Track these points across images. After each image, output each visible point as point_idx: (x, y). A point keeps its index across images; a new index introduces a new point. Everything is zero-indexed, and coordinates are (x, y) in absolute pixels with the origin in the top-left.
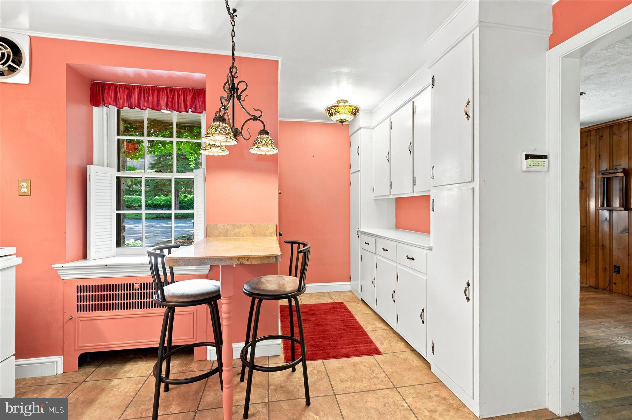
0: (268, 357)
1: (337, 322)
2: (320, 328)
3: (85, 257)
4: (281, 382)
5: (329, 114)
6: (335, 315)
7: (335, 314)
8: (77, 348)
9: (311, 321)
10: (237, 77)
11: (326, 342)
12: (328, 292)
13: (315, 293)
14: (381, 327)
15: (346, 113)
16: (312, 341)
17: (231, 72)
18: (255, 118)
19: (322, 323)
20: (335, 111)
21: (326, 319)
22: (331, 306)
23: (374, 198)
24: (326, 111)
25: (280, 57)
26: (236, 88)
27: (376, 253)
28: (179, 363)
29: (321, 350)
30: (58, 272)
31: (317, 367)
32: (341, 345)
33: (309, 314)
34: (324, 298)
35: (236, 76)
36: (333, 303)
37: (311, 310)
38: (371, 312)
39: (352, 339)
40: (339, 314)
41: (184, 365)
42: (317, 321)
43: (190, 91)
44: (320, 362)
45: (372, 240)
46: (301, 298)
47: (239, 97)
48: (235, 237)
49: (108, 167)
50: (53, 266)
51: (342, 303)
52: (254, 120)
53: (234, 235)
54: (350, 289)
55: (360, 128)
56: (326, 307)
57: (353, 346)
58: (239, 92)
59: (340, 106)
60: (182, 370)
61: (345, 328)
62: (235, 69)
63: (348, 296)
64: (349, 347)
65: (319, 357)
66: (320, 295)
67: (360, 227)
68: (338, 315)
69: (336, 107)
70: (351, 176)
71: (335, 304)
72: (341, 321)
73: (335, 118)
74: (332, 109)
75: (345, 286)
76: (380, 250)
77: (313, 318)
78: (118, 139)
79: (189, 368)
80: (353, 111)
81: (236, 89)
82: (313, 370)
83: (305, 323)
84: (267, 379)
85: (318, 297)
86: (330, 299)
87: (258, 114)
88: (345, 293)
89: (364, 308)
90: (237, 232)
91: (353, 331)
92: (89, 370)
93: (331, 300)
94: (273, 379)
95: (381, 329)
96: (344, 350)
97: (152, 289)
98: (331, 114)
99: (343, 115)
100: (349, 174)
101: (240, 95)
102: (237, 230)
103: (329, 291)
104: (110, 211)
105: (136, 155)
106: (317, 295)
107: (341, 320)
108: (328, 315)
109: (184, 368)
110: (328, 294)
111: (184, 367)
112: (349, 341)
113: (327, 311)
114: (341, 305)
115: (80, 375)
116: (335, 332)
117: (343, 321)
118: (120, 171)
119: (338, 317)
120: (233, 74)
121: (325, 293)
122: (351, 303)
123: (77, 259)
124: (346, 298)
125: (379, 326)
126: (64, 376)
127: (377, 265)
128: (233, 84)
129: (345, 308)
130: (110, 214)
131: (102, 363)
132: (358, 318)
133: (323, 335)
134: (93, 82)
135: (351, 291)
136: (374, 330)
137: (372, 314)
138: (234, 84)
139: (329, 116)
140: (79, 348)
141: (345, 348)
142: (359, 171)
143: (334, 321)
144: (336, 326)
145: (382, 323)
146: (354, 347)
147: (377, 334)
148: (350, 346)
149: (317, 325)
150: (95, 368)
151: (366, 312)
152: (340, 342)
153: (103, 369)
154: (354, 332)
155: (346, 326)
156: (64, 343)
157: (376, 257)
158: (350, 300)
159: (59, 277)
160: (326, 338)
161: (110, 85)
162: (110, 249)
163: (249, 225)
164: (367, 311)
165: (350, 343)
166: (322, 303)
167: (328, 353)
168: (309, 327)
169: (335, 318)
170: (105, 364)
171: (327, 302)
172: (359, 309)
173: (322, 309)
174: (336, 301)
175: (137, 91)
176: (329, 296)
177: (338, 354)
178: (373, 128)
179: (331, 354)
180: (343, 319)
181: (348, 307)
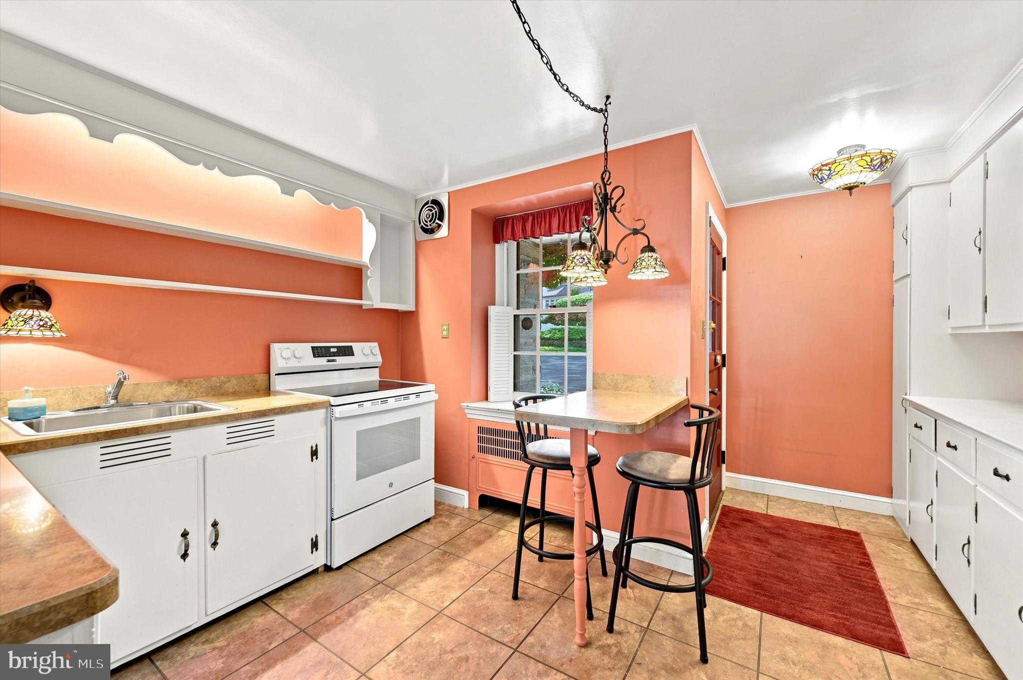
0: (673, 571)
1: (825, 564)
2: (783, 562)
3: (487, 399)
4: (676, 612)
5: (819, 181)
6: (827, 550)
7: (827, 548)
8: (478, 488)
9: (769, 544)
10: (611, 183)
11: (783, 587)
12: (833, 507)
13: (803, 501)
14: (938, 609)
15: (854, 170)
16: (756, 576)
17: (603, 179)
18: (636, 232)
19: (791, 555)
20: (828, 172)
21: (803, 551)
22: (826, 533)
23: (949, 331)
24: (812, 176)
25: (694, 124)
26: (609, 197)
27: (936, 449)
28: (563, 536)
29: (764, 595)
30: (466, 410)
31: (747, 618)
32: (813, 604)
33: (770, 533)
34: (819, 515)
35: (608, 183)
36: (835, 528)
37: (779, 527)
38: (924, 570)
39: (844, 604)
40: (836, 551)
41: (567, 540)
42: (781, 549)
43: (583, 205)
44: (756, 612)
45: (927, 423)
46: (769, 503)
47: (613, 210)
48: (627, 392)
49: (508, 306)
50: (462, 404)
51: (857, 534)
52: (634, 235)
53: (627, 389)
54: (889, 513)
55: (910, 188)
56: (813, 531)
57: (839, 615)
58: (613, 202)
59: (839, 161)
60: (563, 545)
61: (838, 578)
62: (608, 173)
63: (878, 525)
64: (831, 613)
65: (757, 605)
66: (812, 508)
67: (908, 391)
68: (834, 552)
69: (830, 166)
70: (896, 286)
71: (838, 532)
72: (834, 563)
73: (832, 185)
74: (821, 170)
75: (879, 504)
76: (942, 444)
77: (775, 542)
78: (517, 274)
79: (571, 546)
80: (875, 163)
81: (609, 199)
82: (736, 618)
83: (757, 545)
84: (658, 599)
85: (807, 509)
86: (830, 519)
87: (639, 226)
88: (874, 518)
89: (911, 558)
90: (629, 385)
91: (855, 590)
92: (487, 512)
93: (834, 523)
94: (667, 603)
95: (936, 611)
96: (815, 614)
97: (518, 440)
98: (821, 179)
99: (849, 176)
100: (892, 282)
101: (615, 206)
102: (630, 383)
103: (834, 505)
104: (507, 352)
105: (553, 284)
106: (805, 506)
107: (836, 563)
108: (811, 547)
109: (565, 544)
110: (832, 511)
111: (566, 542)
112: (833, 603)
113: (813, 539)
114: (853, 539)
115: (478, 514)
116: (810, 577)
117: (839, 566)
118: (519, 309)
119: (832, 556)
120: (605, 181)
121: (825, 507)
122: (881, 539)
123: (480, 400)
124: (872, 528)
125: (931, 603)
126: (468, 511)
127: (937, 475)
128: (606, 194)
129: (860, 545)
130: (507, 355)
131: (499, 509)
132: (882, 572)
133: (784, 574)
134: (496, 219)
135: (893, 517)
136: (912, 608)
137: (926, 576)
138: (608, 193)
139: (818, 183)
140: (479, 488)
141: (818, 612)
142: (909, 275)
143: (818, 560)
144: (818, 569)
145: (944, 603)
146: (843, 618)
147: (917, 616)
148: (833, 613)
149: (779, 555)
150: (491, 513)
151: (911, 568)
152: (811, 598)
153: (498, 516)
154: (855, 593)
155: (844, 577)
156: (469, 479)
157: (935, 457)
158: (881, 533)
159: (465, 414)
160: (786, 582)
161: (508, 219)
162: (507, 392)
163: (646, 376)
164: (917, 566)
165: (835, 607)
166: (808, 522)
167: (778, 605)
168: (762, 554)
169: (826, 555)
170: (500, 512)
171: (822, 523)
172: (894, 556)
173: (805, 532)
174: (844, 527)
175: (530, 219)
176: (832, 514)
177: (797, 614)
178: (950, 181)
179: (784, 610)
180: (841, 563)
181: (866, 544)
